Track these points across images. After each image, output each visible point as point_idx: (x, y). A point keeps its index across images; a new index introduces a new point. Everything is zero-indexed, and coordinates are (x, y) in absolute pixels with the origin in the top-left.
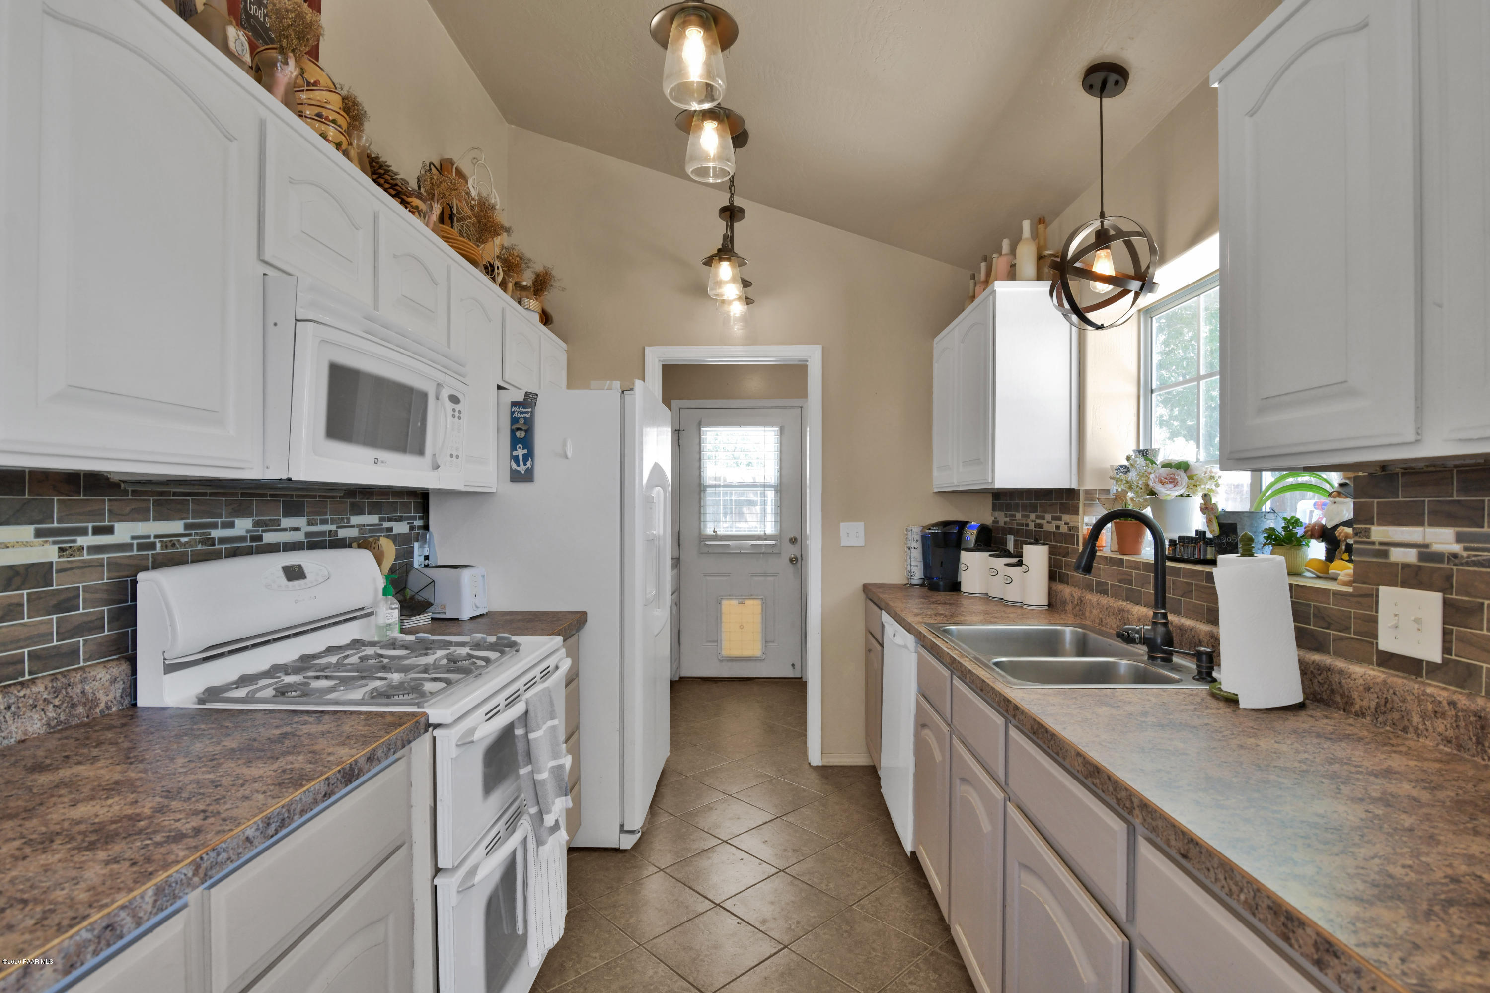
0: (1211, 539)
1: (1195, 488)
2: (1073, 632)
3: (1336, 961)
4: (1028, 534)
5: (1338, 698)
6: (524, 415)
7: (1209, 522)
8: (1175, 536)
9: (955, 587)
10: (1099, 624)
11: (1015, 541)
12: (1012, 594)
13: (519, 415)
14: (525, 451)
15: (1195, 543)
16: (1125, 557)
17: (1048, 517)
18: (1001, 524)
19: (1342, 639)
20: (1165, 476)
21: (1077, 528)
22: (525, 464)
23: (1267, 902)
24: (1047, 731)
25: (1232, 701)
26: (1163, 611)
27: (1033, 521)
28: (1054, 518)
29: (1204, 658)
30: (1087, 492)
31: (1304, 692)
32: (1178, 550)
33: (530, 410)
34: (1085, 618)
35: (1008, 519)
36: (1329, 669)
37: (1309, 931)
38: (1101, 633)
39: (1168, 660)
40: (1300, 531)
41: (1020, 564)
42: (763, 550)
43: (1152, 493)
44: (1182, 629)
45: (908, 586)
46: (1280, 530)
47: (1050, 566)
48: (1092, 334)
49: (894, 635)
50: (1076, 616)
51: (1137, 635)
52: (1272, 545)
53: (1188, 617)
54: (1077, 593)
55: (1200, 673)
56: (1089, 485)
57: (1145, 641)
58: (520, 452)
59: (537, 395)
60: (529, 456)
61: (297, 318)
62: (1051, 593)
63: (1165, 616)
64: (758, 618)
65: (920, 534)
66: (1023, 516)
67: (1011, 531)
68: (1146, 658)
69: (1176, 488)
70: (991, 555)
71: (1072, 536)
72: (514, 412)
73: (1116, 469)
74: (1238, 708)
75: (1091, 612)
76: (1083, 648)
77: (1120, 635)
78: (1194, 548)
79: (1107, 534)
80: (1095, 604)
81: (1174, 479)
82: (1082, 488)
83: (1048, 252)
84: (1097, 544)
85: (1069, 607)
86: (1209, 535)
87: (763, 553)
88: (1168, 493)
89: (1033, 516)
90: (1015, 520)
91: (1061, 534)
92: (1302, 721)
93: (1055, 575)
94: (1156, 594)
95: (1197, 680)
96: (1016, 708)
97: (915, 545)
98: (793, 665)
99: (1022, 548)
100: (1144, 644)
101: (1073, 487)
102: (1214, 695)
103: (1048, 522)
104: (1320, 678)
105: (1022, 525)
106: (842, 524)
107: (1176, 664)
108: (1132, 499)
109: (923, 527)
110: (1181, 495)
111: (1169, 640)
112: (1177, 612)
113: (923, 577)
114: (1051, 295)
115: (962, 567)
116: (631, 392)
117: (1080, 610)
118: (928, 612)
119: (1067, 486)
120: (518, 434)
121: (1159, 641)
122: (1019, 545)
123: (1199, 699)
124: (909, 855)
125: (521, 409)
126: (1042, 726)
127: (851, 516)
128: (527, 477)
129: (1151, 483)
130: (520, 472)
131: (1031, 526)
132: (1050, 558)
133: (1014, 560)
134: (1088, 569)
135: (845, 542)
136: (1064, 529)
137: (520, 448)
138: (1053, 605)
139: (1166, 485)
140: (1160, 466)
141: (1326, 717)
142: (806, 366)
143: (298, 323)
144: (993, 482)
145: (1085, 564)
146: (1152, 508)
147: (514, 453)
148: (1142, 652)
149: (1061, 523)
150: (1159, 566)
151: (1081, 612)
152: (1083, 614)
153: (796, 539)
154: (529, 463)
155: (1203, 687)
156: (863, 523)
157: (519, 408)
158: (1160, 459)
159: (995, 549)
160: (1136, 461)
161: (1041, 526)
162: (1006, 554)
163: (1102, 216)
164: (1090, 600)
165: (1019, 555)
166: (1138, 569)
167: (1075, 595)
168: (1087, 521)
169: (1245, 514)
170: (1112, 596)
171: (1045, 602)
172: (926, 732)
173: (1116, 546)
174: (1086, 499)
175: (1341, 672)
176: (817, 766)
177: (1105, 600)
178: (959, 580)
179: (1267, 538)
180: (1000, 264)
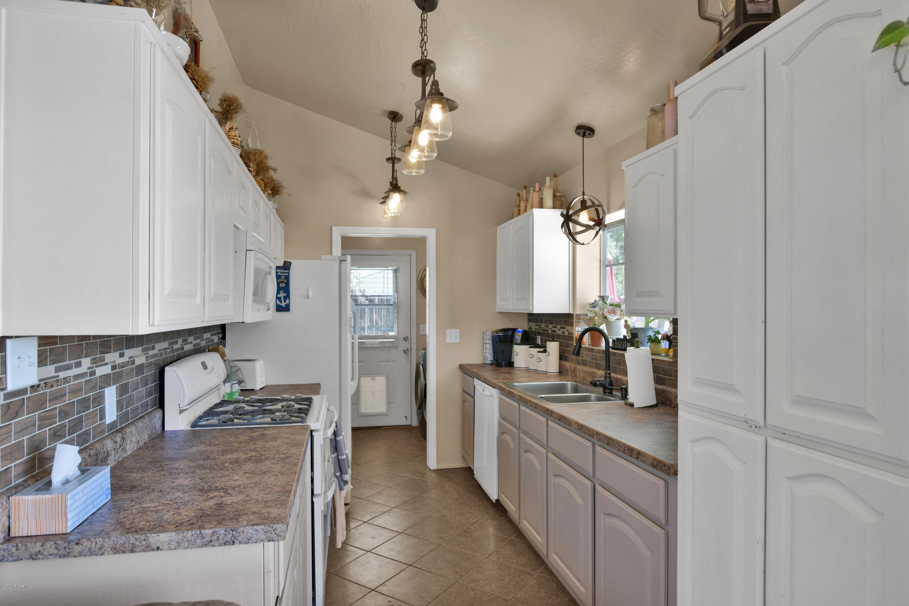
0: (629, 339)
1: (623, 316)
2: (572, 384)
3: (640, 456)
4: (548, 336)
5: (668, 402)
6: (284, 274)
7: (627, 332)
8: (615, 338)
9: (510, 364)
10: (583, 380)
11: (541, 339)
12: (541, 367)
13: (281, 274)
14: (285, 295)
15: (623, 341)
16: (594, 348)
17: (559, 327)
18: (534, 329)
19: (670, 379)
20: (611, 310)
21: (573, 333)
22: (285, 302)
23: (627, 448)
24: (564, 417)
25: (632, 405)
26: (609, 372)
27: (551, 329)
28: (561, 328)
29: (624, 390)
30: (577, 315)
31: (657, 400)
32: (616, 344)
33: (288, 271)
34: (577, 378)
35: (537, 327)
36: (665, 391)
37: (635, 451)
38: (584, 384)
39: (611, 393)
40: (660, 337)
41: (545, 351)
42: (388, 345)
43: (605, 318)
44: (617, 379)
45: (484, 365)
46: (653, 336)
47: (560, 352)
48: (578, 247)
49: (483, 390)
50: (572, 377)
51: (599, 383)
52: (650, 342)
53: (619, 374)
54: (573, 365)
55: (622, 396)
56: (578, 311)
57: (602, 385)
58: (282, 295)
59: (291, 263)
60: (287, 297)
61: (247, 249)
62: (560, 366)
63: (610, 374)
64: (384, 389)
65: (491, 336)
66: (545, 326)
67: (539, 334)
68: (602, 393)
69: (615, 316)
70: (530, 347)
71: (570, 337)
72: (278, 272)
73: (590, 304)
74: (634, 407)
75: (579, 374)
76: (576, 390)
77: (591, 383)
78: (622, 343)
79: (586, 337)
80: (581, 370)
81: (615, 311)
82: (575, 313)
83: (558, 194)
84: (582, 341)
85: (569, 373)
86: (628, 338)
87: (388, 347)
88: (612, 318)
89: (551, 326)
90: (541, 328)
91: (565, 336)
92: (655, 410)
93: (562, 357)
94: (606, 364)
95: (621, 399)
96: (552, 412)
97: (488, 342)
98: (406, 417)
99: (546, 343)
100: (601, 386)
101: (570, 313)
102: (626, 404)
103: (558, 330)
104: (663, 395)
105: (545, 330)
106: (448, 331)
107: (614, 395)
108: (597, 320)
109: (493, 332)
110: (618, 319)
111: (611, 384)
112: (615, 372)
113: (493, 359)
114: (562, 227)
115: (515, 354)
116: (345, 262)
117: (574, 374)
118: (501, 377)
119: (568, 312)
120: (281, 285)
121: (607, 385)
122: (544, 341)
123: (620, 406)
124: (494, 502)
125: (282, 271)
126: (562, 416)
127: (453, 326)
128: (287, 309)
129: (605, 313)
130: (282, 306)
131: (550, 331)
132: (560, 348)
133: (542, 350)
134: (578, 354)
135: (449, 341)
136: (566, 333)
137: (282, 292)
138: (562, 372)
139: (611, 315)
140: (609, 305)
141: (663, 409)
142: (426, 239)
143: (247, 251)
144: (533, 310)
145: (577, 352)
146: (606, 325)
147: (279, 296)
148: (601, 391)
149: (565, 330)
150: (607, 351)
151: (575, 375)
152: (576, 376)
153: (407, 338)
154: (287, 301)
155: (623, 402)
156: (459, 330)
157: (281, 270)
158: (609, 301)
159: (531, 343)
160: (598, 303)
161: (555, 331)
162: (537, 346)
163: (583, 194)
164: (579, 369)
165: (545, 347)
166: (599, 353)
167: (572, 367)
168: (578, 330)
169: (641, 329)
170: (589, 366)
171: (557, 370)
172: (505, 436)
173: (590, 343)
174: (577, 319)
175: (669, 392)
176: (434, 470)
177: (586, 369)
178: (512, 361)
179: (648, 339)
180: (534, 196)
